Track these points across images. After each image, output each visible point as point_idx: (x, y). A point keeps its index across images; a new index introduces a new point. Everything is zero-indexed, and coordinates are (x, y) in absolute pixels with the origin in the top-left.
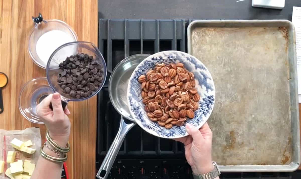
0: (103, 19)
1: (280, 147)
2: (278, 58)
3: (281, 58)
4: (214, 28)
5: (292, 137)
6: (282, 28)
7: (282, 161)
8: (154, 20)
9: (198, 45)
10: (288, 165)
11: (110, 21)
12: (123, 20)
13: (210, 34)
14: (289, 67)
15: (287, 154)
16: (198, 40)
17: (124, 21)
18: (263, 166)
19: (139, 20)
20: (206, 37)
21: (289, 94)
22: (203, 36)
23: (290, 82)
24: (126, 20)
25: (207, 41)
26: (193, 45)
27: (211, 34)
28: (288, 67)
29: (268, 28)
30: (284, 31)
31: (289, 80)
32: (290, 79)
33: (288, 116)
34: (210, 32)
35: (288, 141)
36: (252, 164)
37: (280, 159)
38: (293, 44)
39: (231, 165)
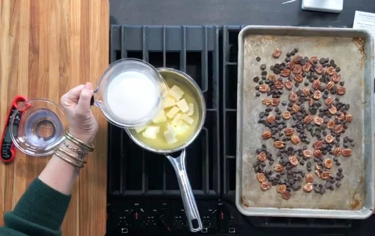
0: (116, 26)
1: (349, 187)
2: (351, 76)
3: (355, 76)
4: (272, 36)
5: (365, 176)
6: (358, 39)
7: (351, 205)
8: (179, 27)
9: (251, 56)
10: (358, 211)
11: (125, 28)
12: (140, 26)
13: (266, 44)
14: (364, 89)
15: (358, 196)
16: (251, 50)
17: (142, 28)
18: (326, 210)
19: (161, 26)
20: (262, 47)
21: (363, 122)
22: (257, 45)
23: (365, 106)
24: (145, 26)
25: (263, 52)
26: (246, 56)
27: (268, 43)
28: (363, 87)
29: (340, 38)
30: (360, 42)
31: (363, 104)
32: (365, 102)
33: (361, 149)
34: (266, 40)
35: (359, 180)
36: (314, 208)
37: (348, 202)
38: (370, 59)
39: (286, 208)
